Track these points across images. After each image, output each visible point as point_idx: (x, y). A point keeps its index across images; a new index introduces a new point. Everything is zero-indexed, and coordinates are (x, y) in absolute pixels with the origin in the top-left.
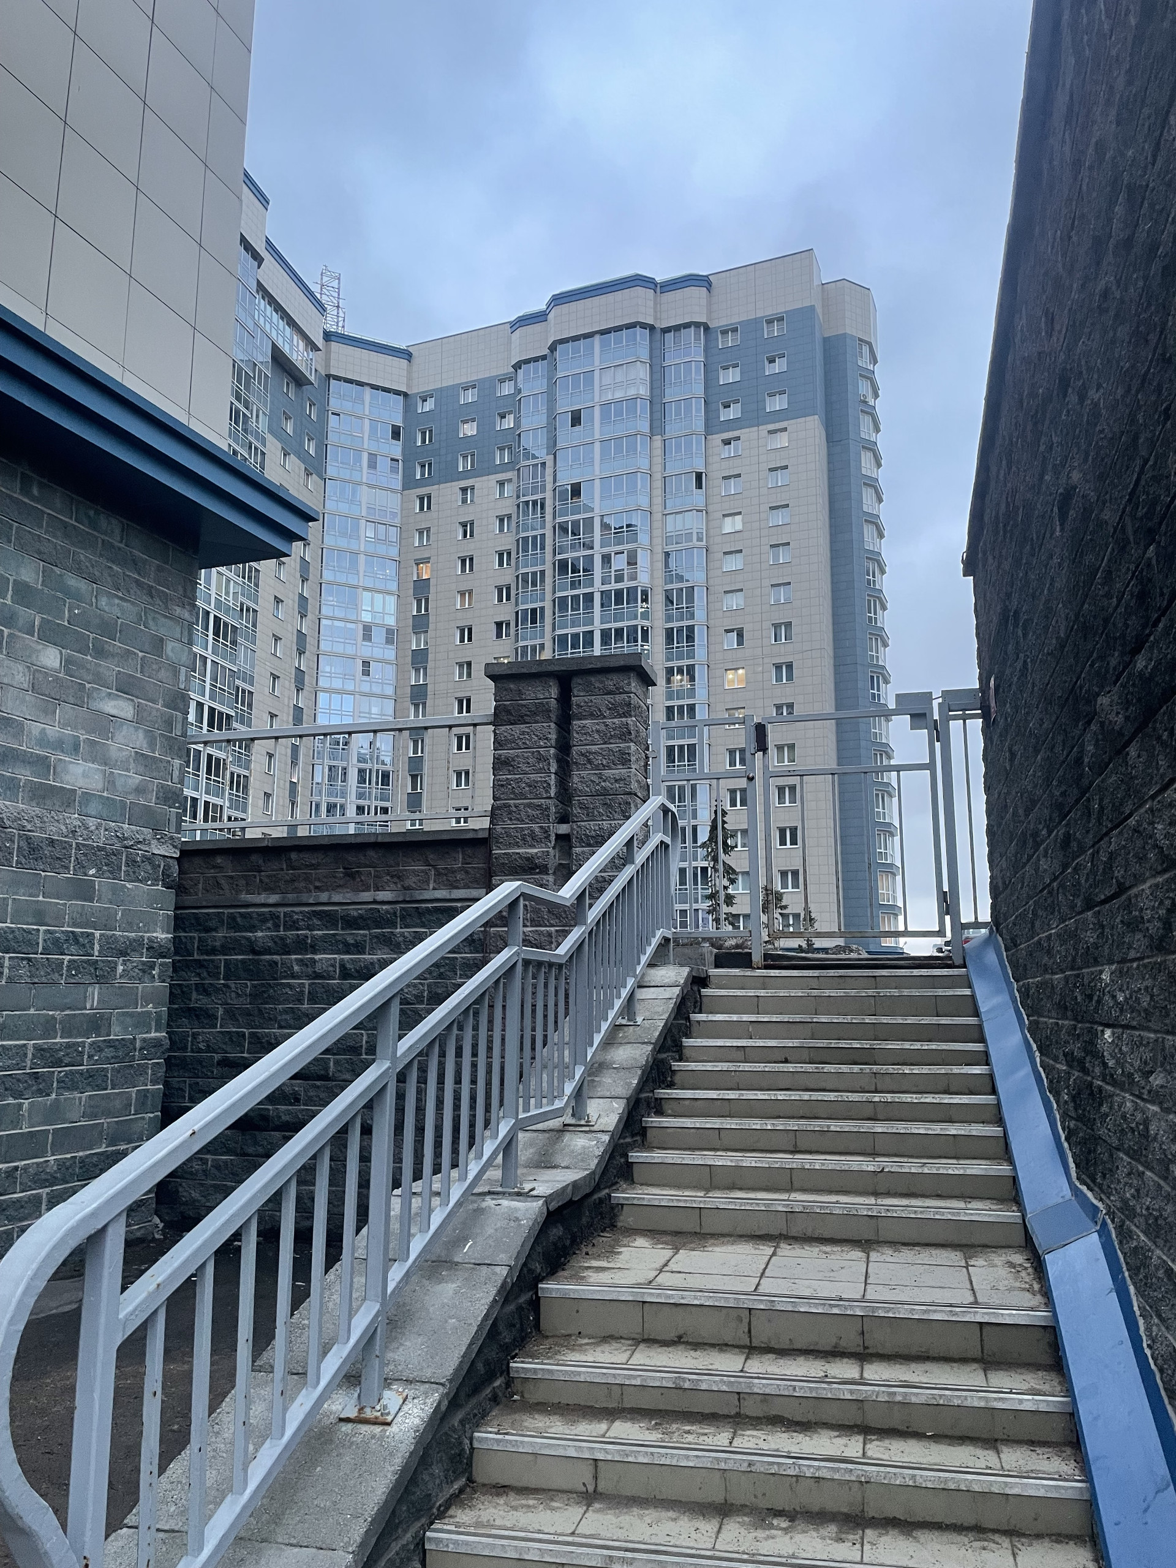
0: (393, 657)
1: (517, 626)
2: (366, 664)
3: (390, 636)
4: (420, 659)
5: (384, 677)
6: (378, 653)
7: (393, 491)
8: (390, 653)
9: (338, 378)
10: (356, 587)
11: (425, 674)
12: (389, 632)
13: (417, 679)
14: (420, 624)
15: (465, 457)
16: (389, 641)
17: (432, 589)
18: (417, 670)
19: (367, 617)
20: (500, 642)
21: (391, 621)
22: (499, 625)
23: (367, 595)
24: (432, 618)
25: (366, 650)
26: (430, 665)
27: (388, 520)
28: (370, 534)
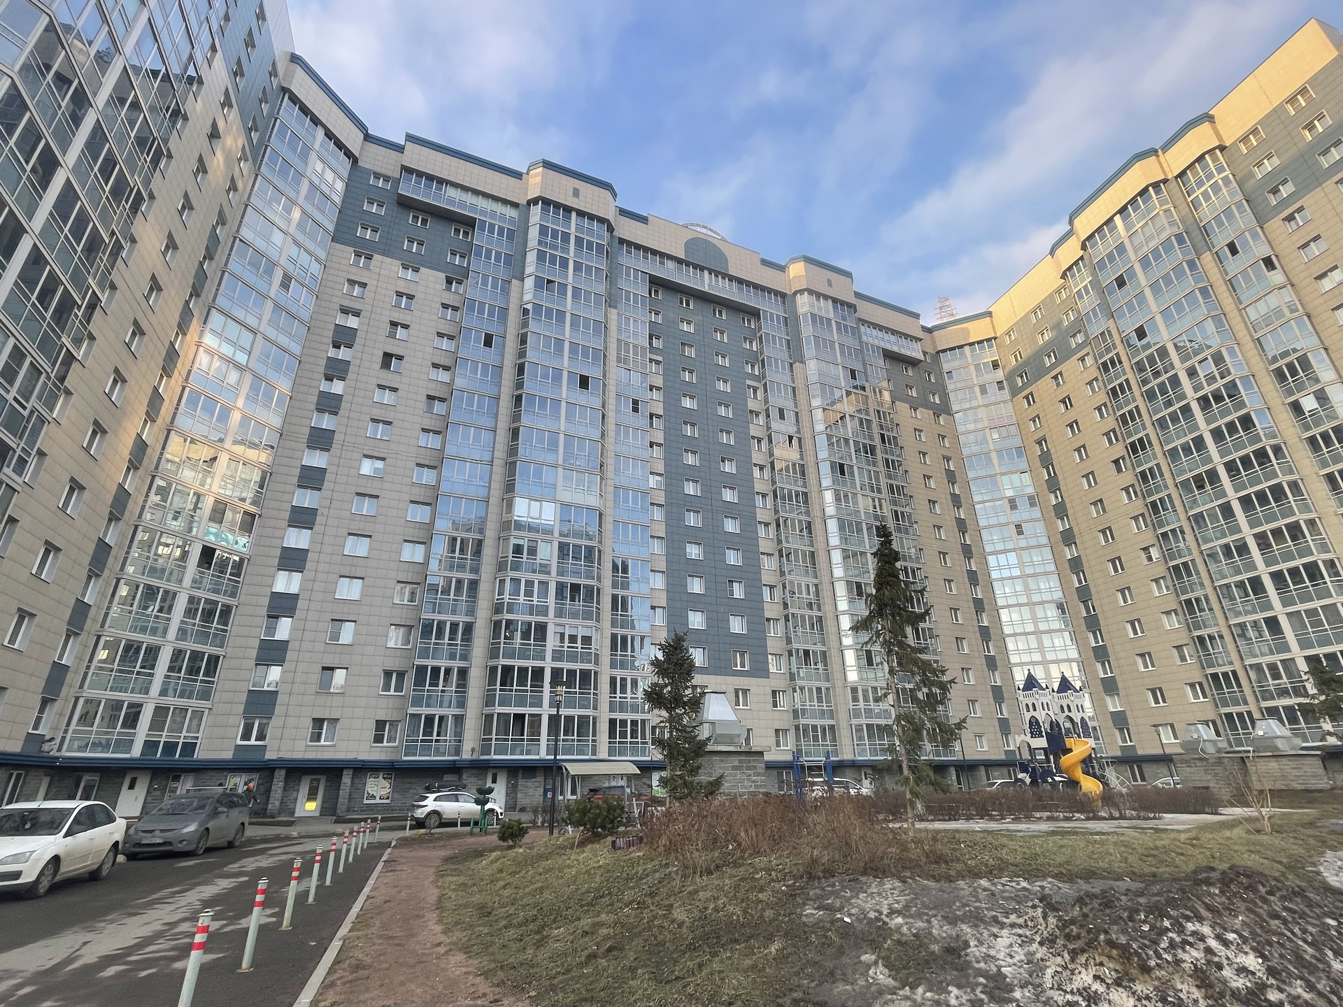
0: (1040, 515)
1: (1130, 457)
2: (1018, 527)
3: (1032, 501)
4: (1061, 511)
5: (1037, 531)
6: (1025, 516)
7: (1005, 402)
8: (1036, 513)
9: (944, 351)
10: (995, 475)
11: (1068, 519)
12: (1031, 498)
13: (1063, 525)
14: (1053, 485)
15: (1049, 356)
16: (1032, 504)
17: (1054, 456)
18: (1062, 519)
19: (1009, 493)
20: (1123, 475)
21: (1030, 490)
22: (1116, 462)
23: (1005, 479)
24: (1060, 478)
25: (1016, 517)
26: (1070, 512)
27: (1006, 421)
28: (996, 436)
